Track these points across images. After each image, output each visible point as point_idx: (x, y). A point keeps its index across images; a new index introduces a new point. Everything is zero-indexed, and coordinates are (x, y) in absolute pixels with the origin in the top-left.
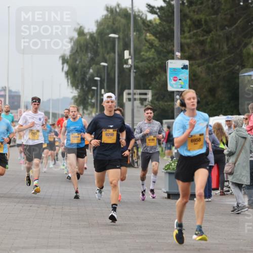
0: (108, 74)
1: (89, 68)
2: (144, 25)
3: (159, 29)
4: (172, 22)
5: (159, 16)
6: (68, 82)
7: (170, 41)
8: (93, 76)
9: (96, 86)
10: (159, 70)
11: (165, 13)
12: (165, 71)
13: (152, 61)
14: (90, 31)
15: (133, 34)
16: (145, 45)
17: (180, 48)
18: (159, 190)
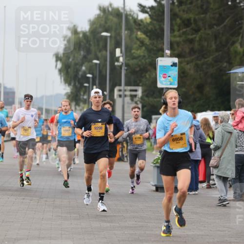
0: (100, 72)
1: (82, 65)
2: (135, 24)
3: (150, 28)
4: (162, 21)
5: (150, 15)
6: (61, 78)
7: (160, 39)
8: (85, 73)
9: (89, 83)
10: (149, 67)
11: (156, 13)
12: (155, 68)
13: (143, 59)
14: (83, 30)
15: (124, 33)
16: (135, 43)
17: (169, 46)
18: (147, 184)
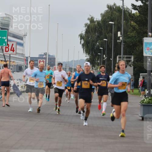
0: (108, 46)
1: (97, 42)
2: (130, 16)
3: (139, 19)
4: (147, 15)
5: (139, 11)
6: (84, 50)
7: (145, 26)
8: (98, 47)
9: (101, 53)
10: (138, 43)
11: (143, 10)
12: (142, 44)
13: (134, 38)
14: (98, 20)
15: (123, 22)
16: (130, 29)
17: (151, 30)
18: (136, 115)
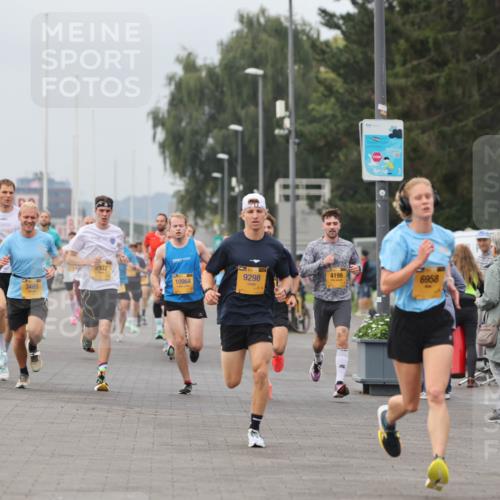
0: (245, 148)
1: (207, 136)
2: (315, 51)
3: (343, 59)
4: (370, 43)
5: (343, 33)
6: (165, 163)
7: (365, 82)
8: (213, 152)
9: (221, 171)
10: (345, 140)
11: (357, 27)
12: (357, 142)
13: (330, 121)
14: (208, 62)
15: (292, 69)
16: (316, 91)
17: (385, 96)
